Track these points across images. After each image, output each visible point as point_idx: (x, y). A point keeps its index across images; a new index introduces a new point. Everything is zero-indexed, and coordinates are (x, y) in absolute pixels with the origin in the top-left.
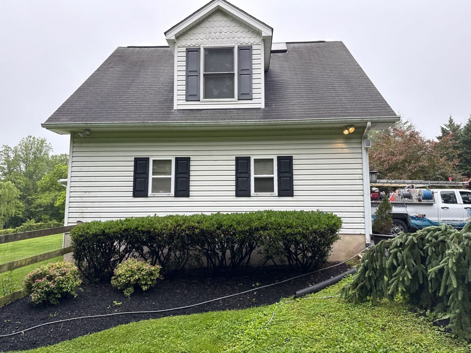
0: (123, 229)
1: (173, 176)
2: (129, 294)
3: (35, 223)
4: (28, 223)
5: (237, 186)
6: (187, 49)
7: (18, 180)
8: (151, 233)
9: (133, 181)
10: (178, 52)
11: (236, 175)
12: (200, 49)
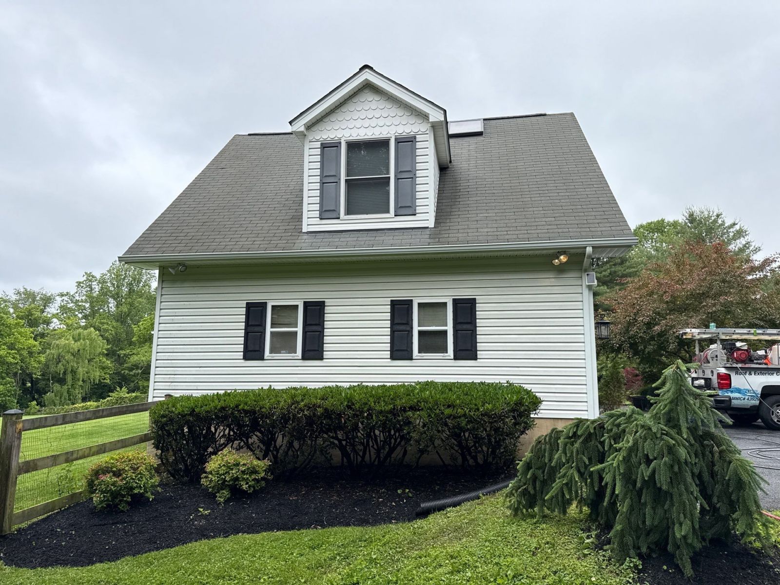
0: (219, 407)
1: (299, 329)
2: (222, 500)
3: (128, 393)
4: (117, 393)
5: (392, 343)
6: (322, 144)
7: (105, 326)
8: (256, 413)
9: (244, 337)
10: (310, 149)
11: (391, 328)
12: (340, 143)
